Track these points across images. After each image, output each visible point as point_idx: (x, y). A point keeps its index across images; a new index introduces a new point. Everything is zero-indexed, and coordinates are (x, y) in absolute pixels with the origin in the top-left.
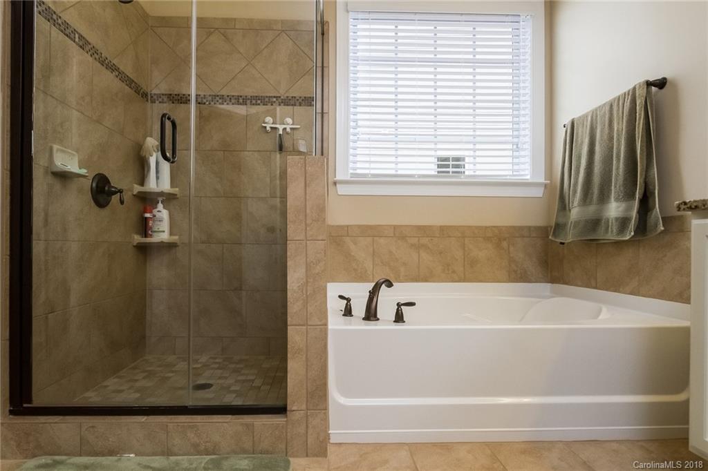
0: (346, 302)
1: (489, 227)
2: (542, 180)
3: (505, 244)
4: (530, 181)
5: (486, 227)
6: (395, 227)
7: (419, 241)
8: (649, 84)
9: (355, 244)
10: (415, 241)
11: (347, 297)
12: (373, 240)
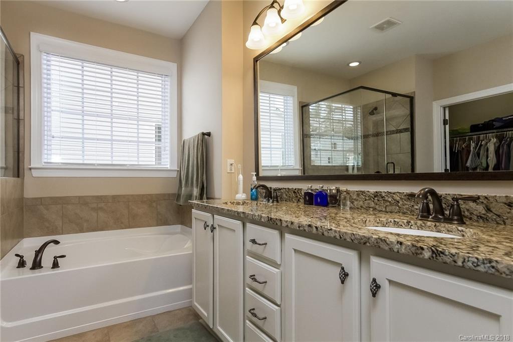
0: (19, 258)
1: (144, 195)
2: (176, 168)
3: (154, 204)
4: (169, 168)
5: (143, 195)
6: (80, 197)
7: (97, 205)
8: (204, 134)
9: (47, 210)
10: (94, 205)
11: (21, 255)
12: (63, 207)
